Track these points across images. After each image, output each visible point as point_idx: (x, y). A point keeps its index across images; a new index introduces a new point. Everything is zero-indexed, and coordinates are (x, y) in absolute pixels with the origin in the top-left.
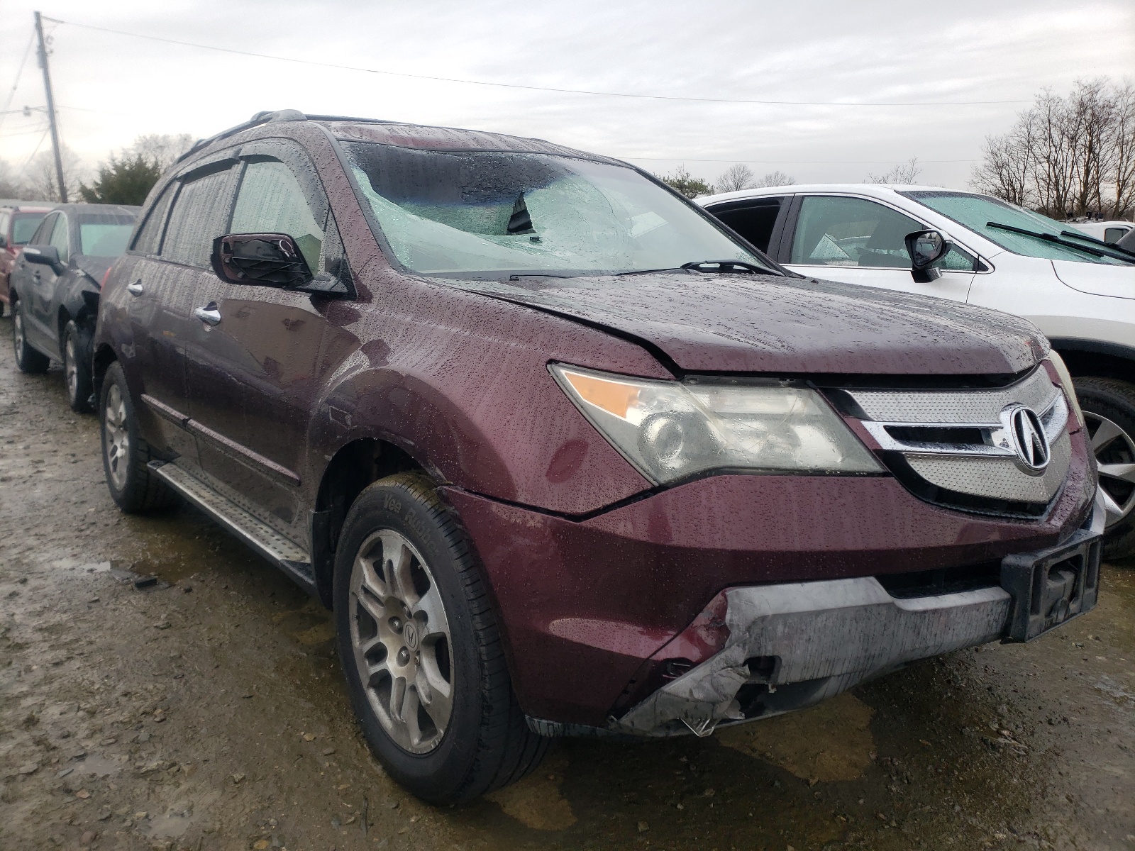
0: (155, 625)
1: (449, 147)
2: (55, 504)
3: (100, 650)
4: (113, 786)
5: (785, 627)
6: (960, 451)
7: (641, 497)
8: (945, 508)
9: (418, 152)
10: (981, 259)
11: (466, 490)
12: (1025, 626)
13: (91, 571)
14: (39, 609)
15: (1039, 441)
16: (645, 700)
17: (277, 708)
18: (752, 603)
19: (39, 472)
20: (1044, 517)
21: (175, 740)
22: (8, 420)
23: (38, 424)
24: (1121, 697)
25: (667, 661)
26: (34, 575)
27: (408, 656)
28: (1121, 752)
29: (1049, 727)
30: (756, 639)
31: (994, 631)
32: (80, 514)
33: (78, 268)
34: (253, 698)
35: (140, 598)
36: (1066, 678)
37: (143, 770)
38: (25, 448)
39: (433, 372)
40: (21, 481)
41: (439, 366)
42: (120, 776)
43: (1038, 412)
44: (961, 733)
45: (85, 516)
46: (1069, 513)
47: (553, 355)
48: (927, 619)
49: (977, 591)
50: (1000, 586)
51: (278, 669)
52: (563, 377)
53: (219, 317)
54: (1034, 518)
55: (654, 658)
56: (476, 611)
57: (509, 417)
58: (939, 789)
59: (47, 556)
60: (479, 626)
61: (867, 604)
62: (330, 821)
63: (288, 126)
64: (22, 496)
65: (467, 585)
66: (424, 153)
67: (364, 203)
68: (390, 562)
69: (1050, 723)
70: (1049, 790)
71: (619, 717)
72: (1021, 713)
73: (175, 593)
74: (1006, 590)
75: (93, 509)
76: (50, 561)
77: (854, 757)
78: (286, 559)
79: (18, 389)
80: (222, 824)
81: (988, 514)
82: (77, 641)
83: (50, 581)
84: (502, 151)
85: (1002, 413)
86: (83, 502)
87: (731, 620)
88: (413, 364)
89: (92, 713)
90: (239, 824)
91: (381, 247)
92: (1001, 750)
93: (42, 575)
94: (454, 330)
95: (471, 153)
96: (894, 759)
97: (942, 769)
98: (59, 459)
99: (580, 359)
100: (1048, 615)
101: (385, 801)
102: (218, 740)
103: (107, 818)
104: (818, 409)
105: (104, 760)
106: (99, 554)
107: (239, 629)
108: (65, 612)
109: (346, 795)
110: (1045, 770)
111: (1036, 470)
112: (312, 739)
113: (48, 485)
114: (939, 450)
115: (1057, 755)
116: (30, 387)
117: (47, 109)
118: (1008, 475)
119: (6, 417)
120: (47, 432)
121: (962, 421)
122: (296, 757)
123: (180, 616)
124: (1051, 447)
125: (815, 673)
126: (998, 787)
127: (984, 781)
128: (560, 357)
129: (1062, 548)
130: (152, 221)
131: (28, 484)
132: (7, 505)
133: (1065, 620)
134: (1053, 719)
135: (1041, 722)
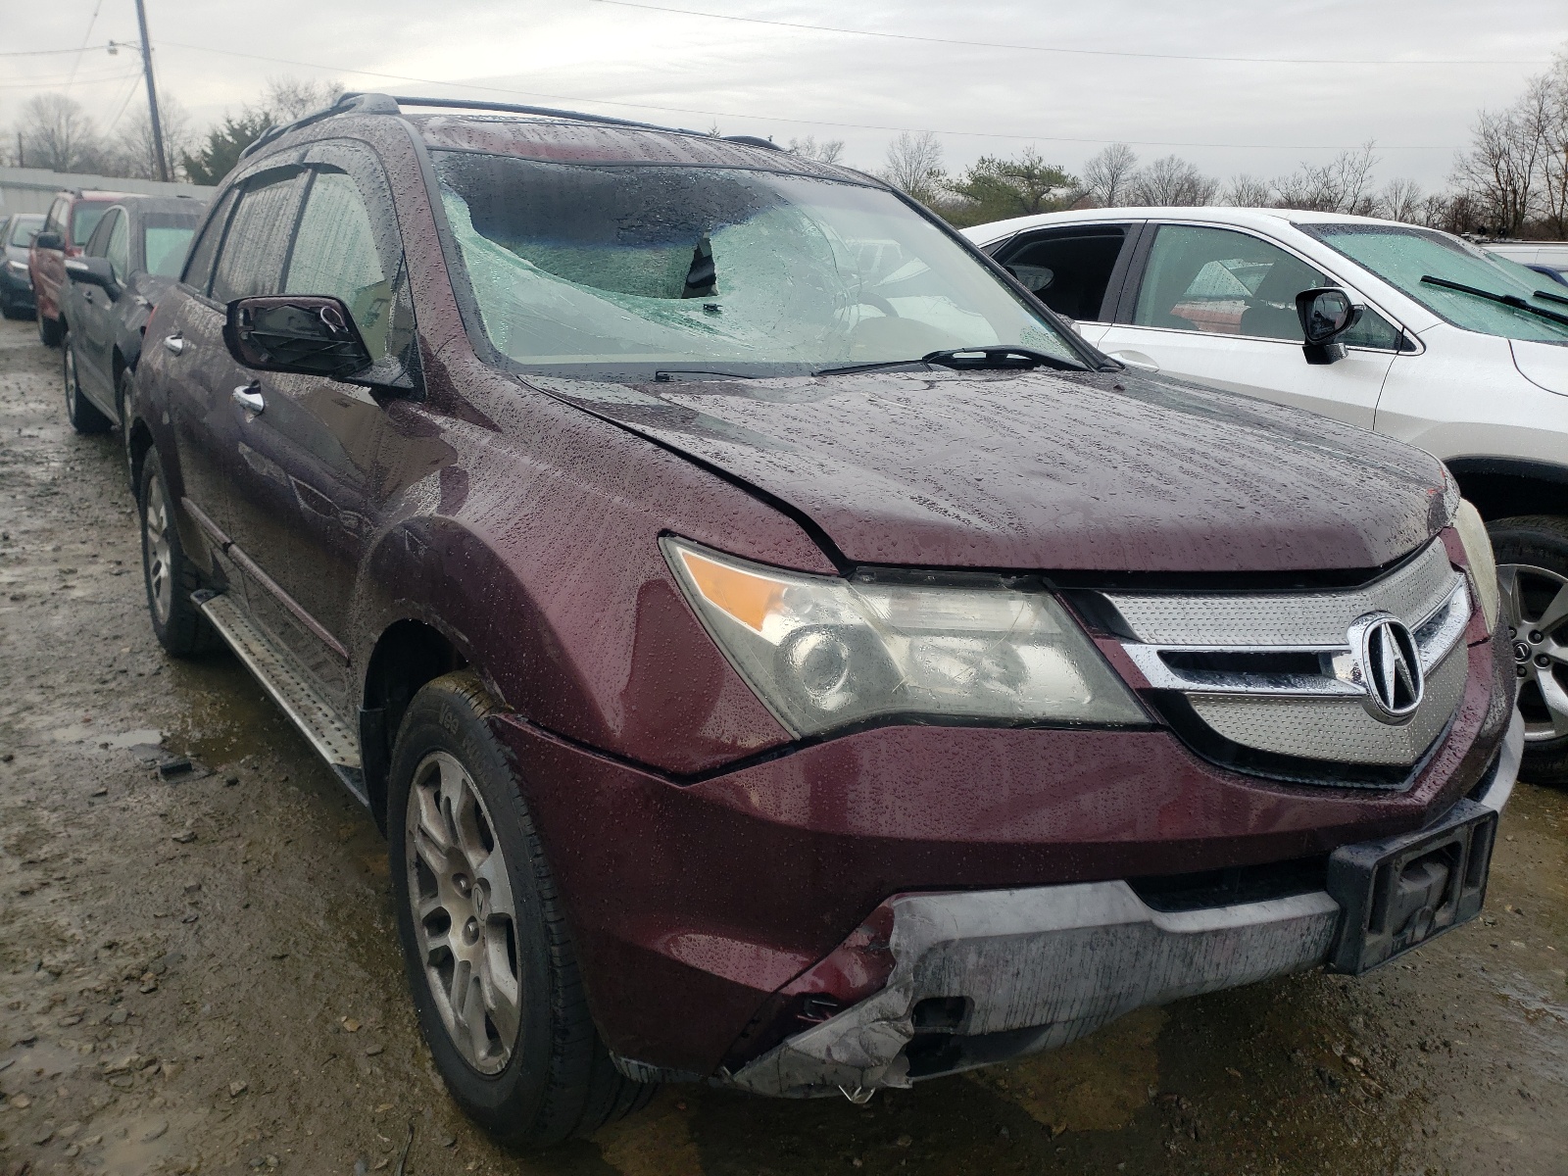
0: (174, 836)
1: (601, 159)
2: (77, 638)
3: (90, 873)
4: (63, 1092)
5: (979, 957)
6: (1276, 690)
7: (775, 753)
8: (1247, 775)
9: (552, 167)
10: (1406, 333)
11: (529, 722)
12: (1357, 955)
13: (105, 746)
14: (20, 804)
15: (1407, 671)
16: (765, 1055)
17: (316, 976)
18: (930, 920)
19: (66, 587)
20: (1405, 786)
21: (162, 1023)
22: (41, 505)
23: (80, 512)
24: (1539, 1011)
25: (802, 995)
26: (26, 749)
27: (477, 931)
28: (1520, 1100)
29: (1421, 1055)
30: (933, 973)
31: (1312, 955)
32: (108, 655)
33: (139, 294)
34: (287, 960)
35: (164, 791)
36: (1459, 976)
37: (110, 1067)
38: (54, 550)
39: (501, 533)
40: (39, 601)
41: (511, 523)
42: (75, 1075)
43: (1410, 625)
44: (1289, 1058)
45: (115, 660)
46: (1446, 778)
47: (669, 523)
48: (1204, 944)
49: (1288, 899)
50: (1326, 890)
51: (331, 914)
52: (679, 561)
53: (262, 404)
54: (1389, 787)
55: (784, 991)
56: (548, 894)
57: (598, 615)
58: (1240, 1151)
59: (47, 720)
60: (551, 917)
61: (1110, 922)
62: (353, 1164)
63: (368, 123)
64: (35, 623)
65: (537, 856)
66: (562, 168)
67: (451, 251)
68: (448, 800)
69: (1423, 1047)
70: (1402, 1159)
71: (733, 1072)
72: (1383, 1029)
73: (214, 785)
74: (1335, 898)
75: (127, 650)
76: (52, 728)
77: (1125, 1092)
78: (339, 762)
79: (65, 457)
80: (202, 1160)
81: (1316, 782)
82: (61, 856)
83: (45, 761)
84: (682, 166)
85: (1352, 628)
86: (116, 637)
87: (897, 945)
88: (478, 516)
89: (57, 975)
90: (225, 1162)
91: (467, 320)
92: (1343, 1090)
93: (37, 751)
94: (542, 467)
95: (634, 169)
96: (1182, 1100)
97: (1251, 1118)
98: (96, 569)
99: (704, 534)
100: (1398, 932)
101: (438, 1134)
102: (222, 1026)
103: (45, 1141)
104: (1054, 624)
105: (57, 1050)
106: (122, 720)
107: (290, 847)
108: (55, 810)
109: (383, 1123)
110: (1402, 1126)
111: (1398, 716)
112: (354, 1029)
113: (74, 609)
114: (1242, 688)
115: (1424, 1100)
116: (81, 454)
117: (140, 45)
118: (1352, 724)
119: (39, 500)
120: (91, 524)
121: (1284, 642)
122: (327, 1058)
123: (213, 824)
124: (1426, 680)
125: (1029, 1017)
126: (1327, 1150)
127: (1309, 1137)
128: (678, 527)
129: (1428, 834)
130: (206, 242)
131: (48, 606)
132: (12, 638)
133: (1426, 938)
134: (1429, 1042)
135: (1410, 1047)
